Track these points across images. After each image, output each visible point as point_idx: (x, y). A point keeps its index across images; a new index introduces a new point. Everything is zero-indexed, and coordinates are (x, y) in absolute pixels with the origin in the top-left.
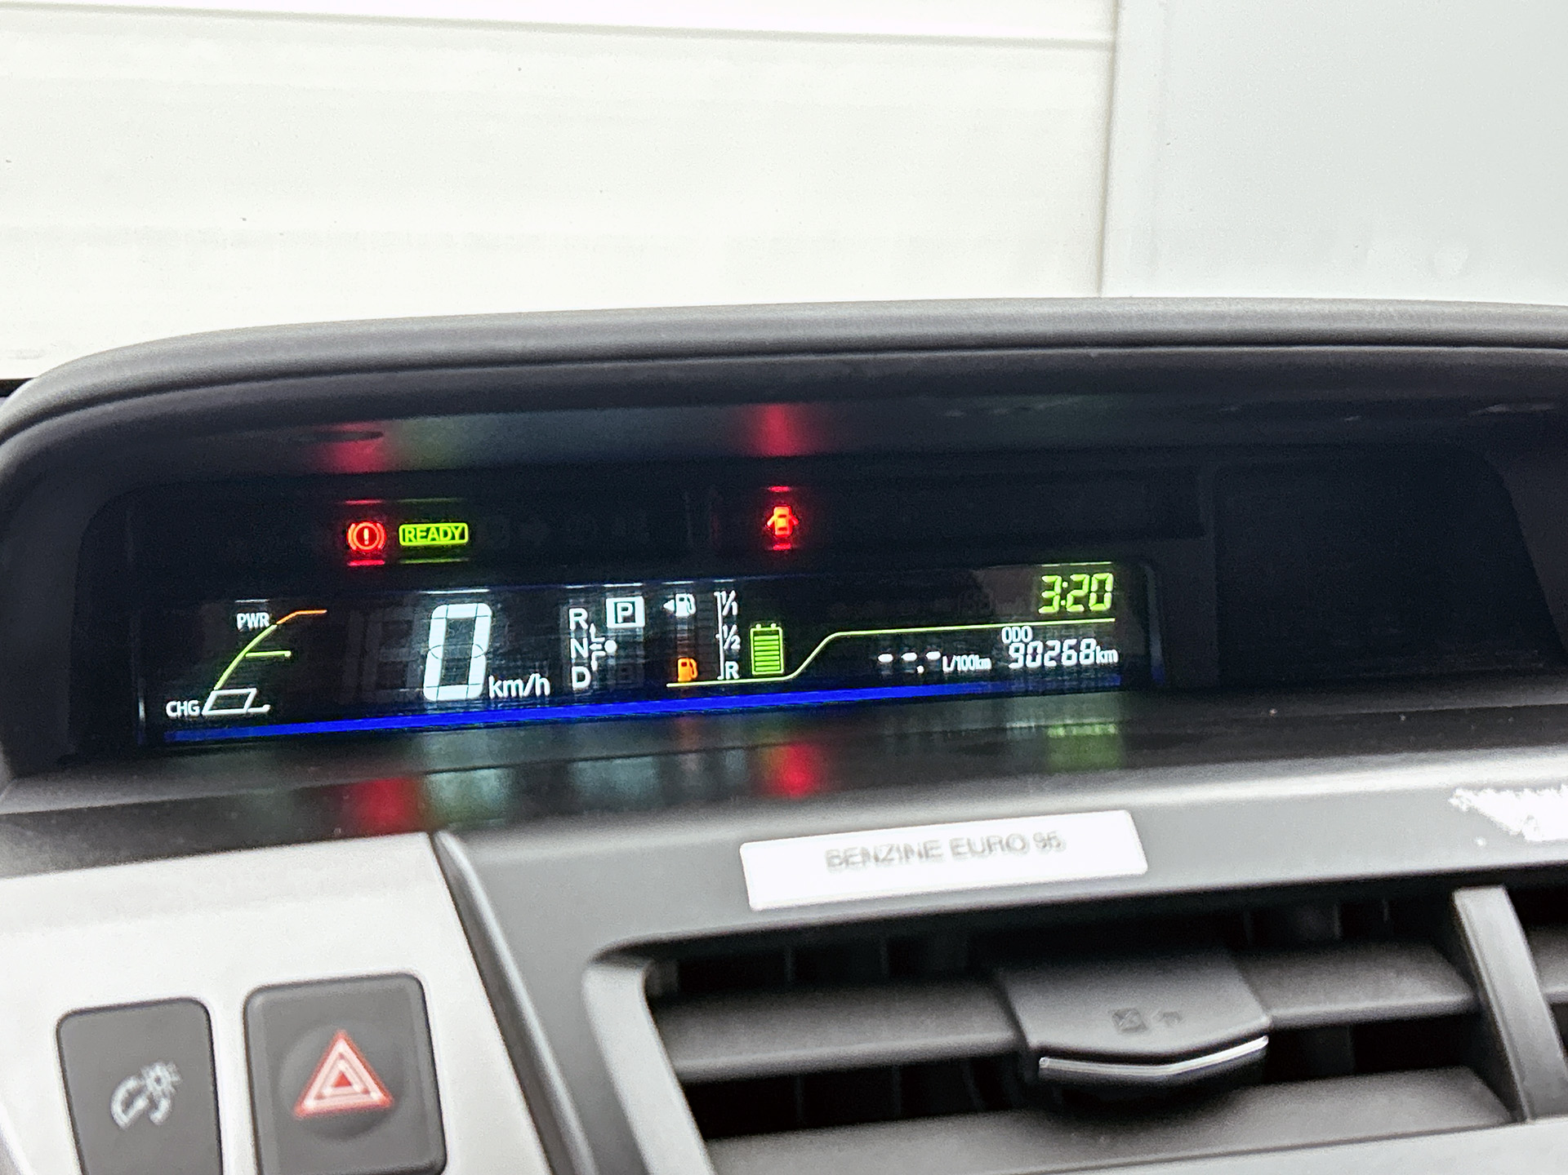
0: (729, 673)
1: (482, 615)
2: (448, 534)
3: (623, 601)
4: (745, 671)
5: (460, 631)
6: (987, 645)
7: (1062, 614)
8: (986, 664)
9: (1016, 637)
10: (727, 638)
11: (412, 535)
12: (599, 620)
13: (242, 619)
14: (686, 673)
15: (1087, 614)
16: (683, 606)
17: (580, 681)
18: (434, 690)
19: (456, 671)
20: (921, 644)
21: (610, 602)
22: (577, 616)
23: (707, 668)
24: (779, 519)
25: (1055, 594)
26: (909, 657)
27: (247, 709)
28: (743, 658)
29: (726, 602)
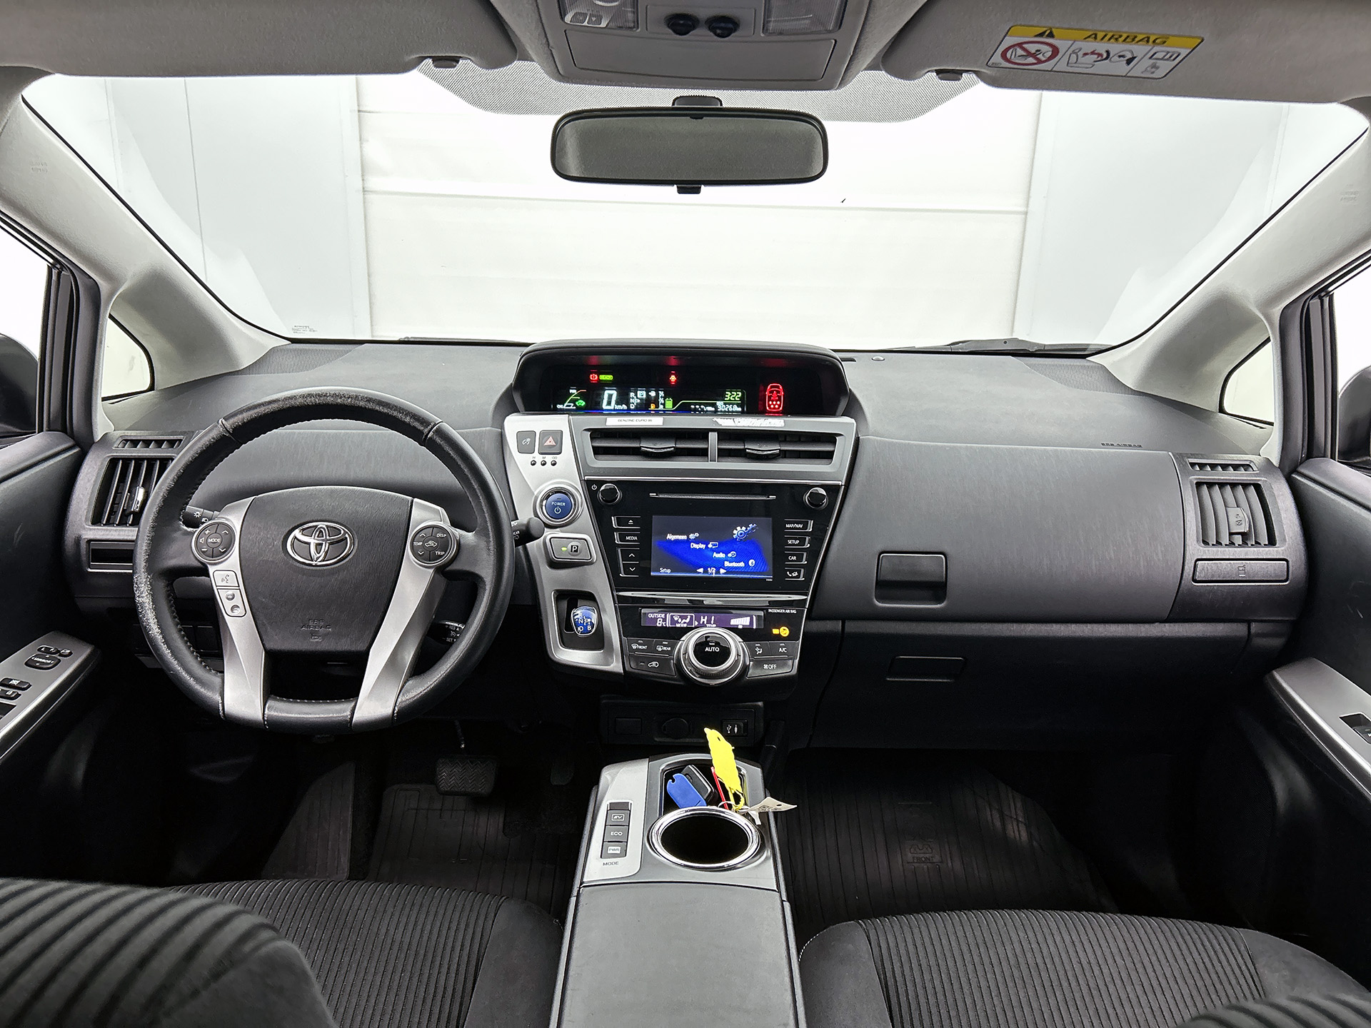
0: (661, 407)
1: (614, 393)
2: (610, 377)
3: (641, 392)
4: (664, 407)
5: (610, 396)
6: (714, 405)
7: (730, 400)
8: (713, 409)
9: (720, 404)
10: (661, 401)
11: (603, 377)
12: (636, 395)
13: (571, 391)
14: (653, 406)
15: (735, 400)
16: (653, 394)
17: (632, 407)
18: (605, 406)
19: (609, 403)
20: (700, 404)
21: (638, 392)
22: (632, 394)
23: (657, 406)
24: (673, 378)
25: (728, 396)
26: (697, 407)
27: (571, 407)
28: (664, 405)
29: (661, 393)
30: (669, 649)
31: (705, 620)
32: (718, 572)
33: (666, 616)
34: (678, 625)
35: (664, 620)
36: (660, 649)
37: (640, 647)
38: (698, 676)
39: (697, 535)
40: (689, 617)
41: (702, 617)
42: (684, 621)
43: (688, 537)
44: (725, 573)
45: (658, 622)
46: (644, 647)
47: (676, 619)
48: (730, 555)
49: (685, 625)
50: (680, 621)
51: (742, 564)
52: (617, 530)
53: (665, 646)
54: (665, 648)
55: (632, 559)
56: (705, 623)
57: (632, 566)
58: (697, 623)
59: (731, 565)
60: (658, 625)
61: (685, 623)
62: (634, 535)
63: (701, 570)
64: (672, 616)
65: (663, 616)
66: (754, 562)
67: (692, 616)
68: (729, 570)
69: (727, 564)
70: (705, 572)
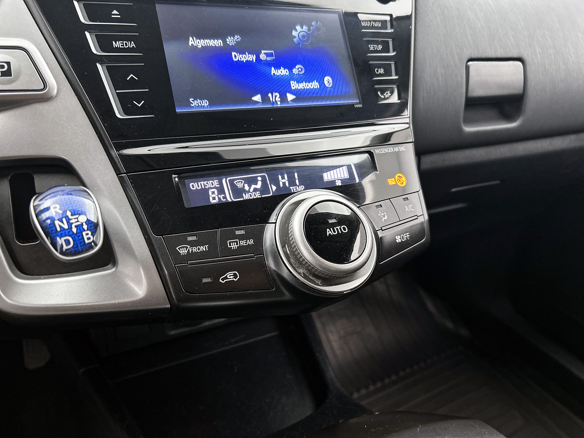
30: (251, 242)
31: (286, 180)
32: (283, 98)
33: (221, 183)
34: (246, 197)
35: (221, 190)
36: (234, 246)
37: (195, 249)
38: (319, 282)
39: (237, 38)
40: (259, 179)
41: (280, 177)
42: (253, 186)
43: (224, 42)
44: (293, 101)
45: (211, 196)
46: (203, 248)
47: (240, 185)
48: (295, 71)
49: (258, 195)
50: (247, 188)
51: (315, 85)
52: (89, 28)
53: (241, 237)
54: (243, 243)
55: (132, 84)
56: (287, 185)
57: (138, 97)
58: (274, 188)
59: (302, 86)
60: (213, 202)
61: (255, 190)
62: (129, 39)
63: (257, 98)
64: (231, 182)
65: (216, 183)
66: (331, 81)
67: (263, 178)
68: (300, 95)
69: (294, 85)
70: (265, 99)
